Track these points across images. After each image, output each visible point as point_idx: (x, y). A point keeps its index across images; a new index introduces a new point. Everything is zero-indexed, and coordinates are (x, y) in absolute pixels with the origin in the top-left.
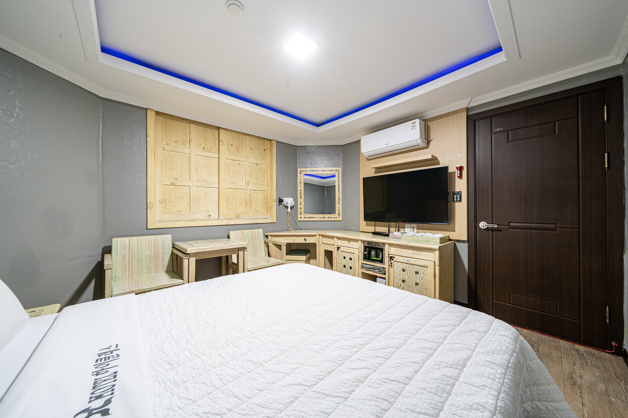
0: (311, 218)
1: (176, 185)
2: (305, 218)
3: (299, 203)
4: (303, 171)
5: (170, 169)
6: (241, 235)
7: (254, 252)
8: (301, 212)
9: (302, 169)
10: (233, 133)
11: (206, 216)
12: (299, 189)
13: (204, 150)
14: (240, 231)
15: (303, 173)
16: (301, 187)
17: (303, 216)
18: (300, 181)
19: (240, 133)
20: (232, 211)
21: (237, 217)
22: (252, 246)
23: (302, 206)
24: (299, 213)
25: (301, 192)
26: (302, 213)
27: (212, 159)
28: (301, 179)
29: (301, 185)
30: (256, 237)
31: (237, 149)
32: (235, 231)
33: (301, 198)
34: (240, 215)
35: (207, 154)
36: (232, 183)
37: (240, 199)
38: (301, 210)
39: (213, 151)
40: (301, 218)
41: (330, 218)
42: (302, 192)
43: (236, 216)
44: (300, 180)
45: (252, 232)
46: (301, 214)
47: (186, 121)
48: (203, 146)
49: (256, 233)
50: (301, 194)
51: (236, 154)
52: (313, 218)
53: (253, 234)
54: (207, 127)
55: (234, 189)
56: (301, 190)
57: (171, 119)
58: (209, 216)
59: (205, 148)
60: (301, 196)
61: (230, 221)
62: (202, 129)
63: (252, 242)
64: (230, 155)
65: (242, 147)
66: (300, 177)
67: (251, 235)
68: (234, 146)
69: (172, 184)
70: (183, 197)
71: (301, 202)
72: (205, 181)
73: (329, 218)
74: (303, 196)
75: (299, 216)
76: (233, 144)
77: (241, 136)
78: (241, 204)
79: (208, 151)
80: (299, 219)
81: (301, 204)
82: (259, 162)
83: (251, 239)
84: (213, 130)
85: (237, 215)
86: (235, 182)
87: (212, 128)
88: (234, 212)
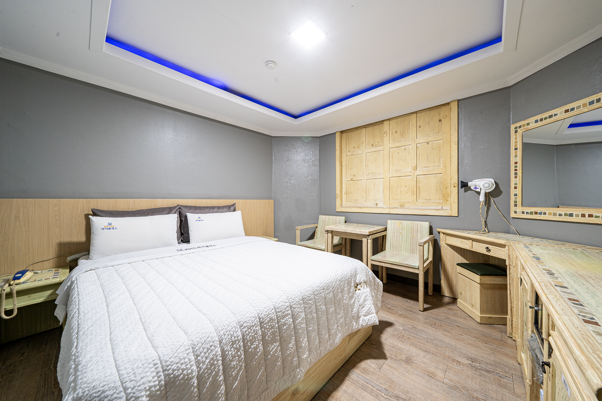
0: (536, 213)
1: (354, 180)
2: (523, 213)
3: (512, 186)
4: (520, 127)
5: (351, 169)
6: (398, 226)
7: (412, 247)
8: (516, 202)
9: (518, 125)
10: (397, 119)
11: (374, 204)
12: (513, 160)
13: (373, 147)
14: (399, 221)
15: (521, 130)
16: (516, 156)
17: (519, 209)
18: (516, 145)
19: (405, 116)
20: (396, 200)
21: (402, 206)
22: (411, 239)
23: (519, 191)
24: (512, 203)
25: (516, 167)
26: (518, 203)
27: (379, 152)
28: (516, 142)
29: (516, 152)
30: (417, 231)
31: (402, 134)
32: (393, 221)
33: (516, 177)
34: (405, 205)
35: (374, 149)
36: (396, 171)
37: (406, 187)
38: (516, 198)
39: (380, 145)
40: (516, 212)
41: (587, 216)
42: (519, 165)
43: (400, 205)
44: (514, 144)
45: (414, 224)
46: (516, 205)
47: (360, 128)
48: (372, 144)
49: (419, 225)
50: (516, 170)
51: (401, 140)
52: (540, 213)
53: (414, 226)
54: (375, 125)
55: (399, 177)
56: (516, 163)
57: (351, 131)
58: (376, 204)
59: (374, 145)
60: (516, 174)
61: (391, 210)
62: (370, 129)
63: (411, 236)
64: (394, 143)
65: (408, 130)
66: (516, 138)
67: (411, 227)
68: (398, 132)
69: (352, 180)
70: (359, 189)
71: (516, 184)
72: (373, 174)
73: (583, 216)
74: (519, 172)
75: (513, 208)
76: (397, 130)
77: (406, 118)
78: (407, 192)
79: (376, 146)
80: (513, 215)
81: (516, 188)
82: (431, 139)
83: (410, 231)
84: (380, 125)
85: (402, 205)
86: (400, 170)
87: (380, 124)
88: (399, 201)
